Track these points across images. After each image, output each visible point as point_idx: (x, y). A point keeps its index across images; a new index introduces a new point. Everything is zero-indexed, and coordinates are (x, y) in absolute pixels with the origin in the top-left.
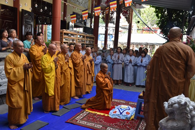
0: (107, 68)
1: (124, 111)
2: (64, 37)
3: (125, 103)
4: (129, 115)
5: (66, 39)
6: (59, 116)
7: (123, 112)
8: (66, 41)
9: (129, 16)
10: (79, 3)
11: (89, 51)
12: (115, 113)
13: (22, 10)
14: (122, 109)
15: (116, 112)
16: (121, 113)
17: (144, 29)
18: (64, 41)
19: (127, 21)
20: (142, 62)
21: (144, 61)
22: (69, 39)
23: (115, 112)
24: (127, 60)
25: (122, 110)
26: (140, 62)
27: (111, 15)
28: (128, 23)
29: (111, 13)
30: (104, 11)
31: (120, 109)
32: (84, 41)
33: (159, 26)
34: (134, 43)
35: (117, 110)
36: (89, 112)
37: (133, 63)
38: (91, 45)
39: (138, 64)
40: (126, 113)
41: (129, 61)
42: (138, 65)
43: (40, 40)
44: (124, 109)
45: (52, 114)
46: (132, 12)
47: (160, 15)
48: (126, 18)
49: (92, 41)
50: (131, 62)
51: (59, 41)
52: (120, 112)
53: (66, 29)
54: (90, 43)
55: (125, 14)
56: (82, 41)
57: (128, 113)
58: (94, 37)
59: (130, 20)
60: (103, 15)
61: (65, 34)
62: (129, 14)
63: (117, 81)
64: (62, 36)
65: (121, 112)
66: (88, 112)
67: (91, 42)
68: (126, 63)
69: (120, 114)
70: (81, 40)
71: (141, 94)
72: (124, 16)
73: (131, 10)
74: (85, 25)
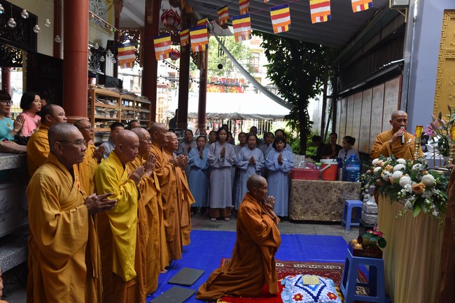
0: (266, 188)
1: (320, 292)
3: (285, 267)
4: (336, 301)
5: (99, 109)
7: (319, 295)
11: (174, 142)
12: (300, 299)
14: (313, 286)
15: (301, 296)
16: (316, 299)
17: (216, 83)
18: (95, 117)
20: (280, 163)
21: (285, 159)
22: (104, 110)
23: (298, 297)
24: (245, 160)
25: (314, 289)
26: (276, 162)
32: (133, 114)
33: (271, 77)
35: (302, 292)
37: (259, 165)
38: (143, 123)
39: (270, 166)
40: (328, 295)
41: (247, 162)
42: (272, 168)
43: (60, 117)
47: (272, 52)
49: (145, 113)
50: (252, 163)
52: (312, 295)
57: (332, 296)
58: (149, 102)
60: (134, 47)
63: (221, 210)
65: (315, 295)
67: (144, 116)
68: (242, 166)
69: (313, 300)
70: (126, 110)
74: (102, 72)
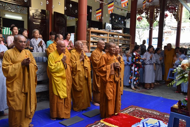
2: (91, 36)
5: (94, 38)
6: (66, 126)
8: (94, 41)
9: (177, 12)
10: (118, 3)
13: (54, 12)
14: (149, 124)
18: (91, 41)
19: (175, 19)
22: (97, 38)
27: (156, 14)
28: (177, 21)
29: (155, 12)
30: (148, 11)
31: (145, 124)
32: (117, 41)
34: (185, 43)
35: (141, 126)
36: (105, 125)
38: (127, 45)
44: (152, 124)
45: (60, 122)
46: (182, 7)
48: (174, 15)
49: (127, 41)
51: (85, 40)
53: (94, 28)
54: (126, 43)
55: (172, 10)
56: (115, 41)
58: (130, 36)
59: (179, 16)
60: (147, 15)
61: (93, 33)
62: (178, 10)
64: (88, 35)
66: (103, 125)
70: (113, 39)
71: (176, 106)
72: (171, 12)
73: (180, 5)
74: (125, 26)
